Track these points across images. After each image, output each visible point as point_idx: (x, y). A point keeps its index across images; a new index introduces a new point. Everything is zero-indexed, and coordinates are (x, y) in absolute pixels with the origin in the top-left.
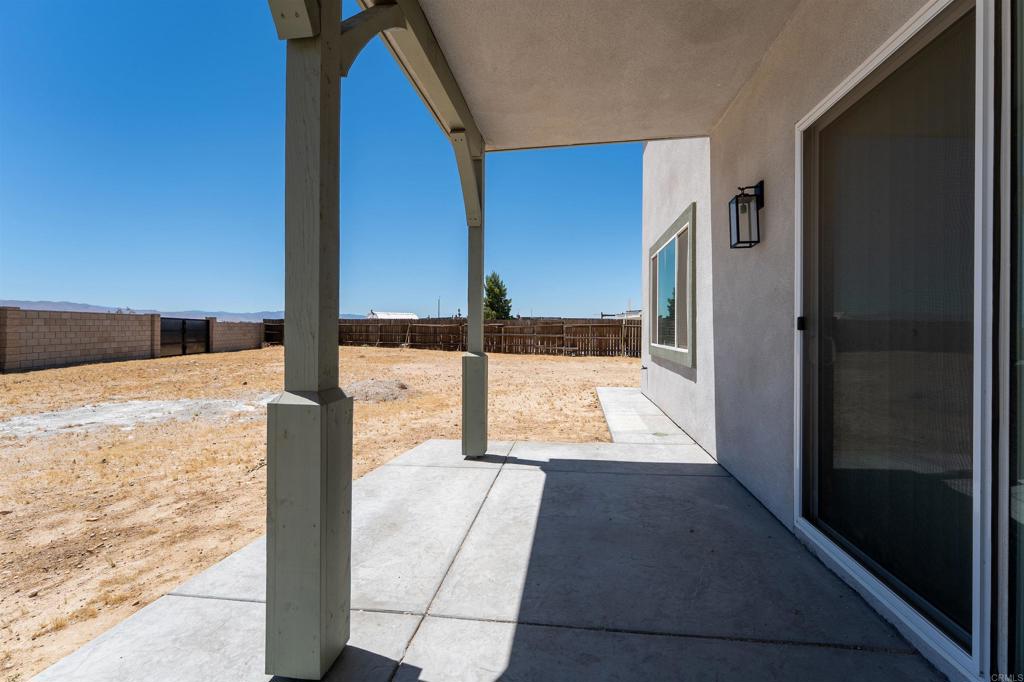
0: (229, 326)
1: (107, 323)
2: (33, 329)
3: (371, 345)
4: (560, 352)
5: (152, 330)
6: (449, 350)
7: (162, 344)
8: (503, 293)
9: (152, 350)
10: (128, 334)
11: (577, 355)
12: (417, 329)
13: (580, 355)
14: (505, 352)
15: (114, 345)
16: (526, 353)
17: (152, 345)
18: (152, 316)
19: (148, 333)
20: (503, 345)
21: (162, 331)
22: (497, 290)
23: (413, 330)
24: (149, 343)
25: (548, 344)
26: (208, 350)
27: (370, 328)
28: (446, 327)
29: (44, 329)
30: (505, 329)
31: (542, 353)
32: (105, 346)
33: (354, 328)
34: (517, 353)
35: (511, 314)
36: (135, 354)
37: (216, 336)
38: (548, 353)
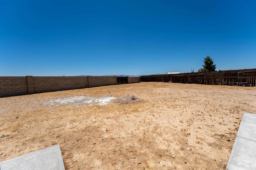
0: (132, 78)
1: (106, 78)
2: (93, 80)
3: (162, 82)
4: (235, 84)
5: (115, 79)
6: (184, 83)
7: (117, 82)
8: (212, 63)
9: (115, 83)
10: (110, 80)
11: (246, 86)
12: (174, 77)
13: (248, 86)
14: (206, 84)
15: (108, 82)
16: (216, 84)
17: (115, 82)
18: (115, 76)
19: (114, 80)
20: (205, 81)
21: (117, 79)
22: (209, 62)
23: (173, 77)
24: (114, 82)
25: (228, 81)
26: (127, 83)
27: (161, 77)
28: (183, 76)
29: (95, 80)
30: (206, 75)
31: (224, 85)
32: (106, 83)
33: (158, 77)
34: (211, 84)
35: (216, 70)
36: (112, 84)
37: (129, 80)
38: (228, 84)
